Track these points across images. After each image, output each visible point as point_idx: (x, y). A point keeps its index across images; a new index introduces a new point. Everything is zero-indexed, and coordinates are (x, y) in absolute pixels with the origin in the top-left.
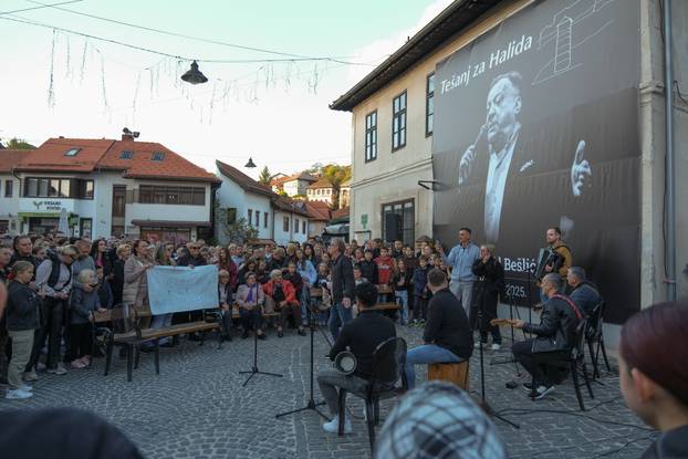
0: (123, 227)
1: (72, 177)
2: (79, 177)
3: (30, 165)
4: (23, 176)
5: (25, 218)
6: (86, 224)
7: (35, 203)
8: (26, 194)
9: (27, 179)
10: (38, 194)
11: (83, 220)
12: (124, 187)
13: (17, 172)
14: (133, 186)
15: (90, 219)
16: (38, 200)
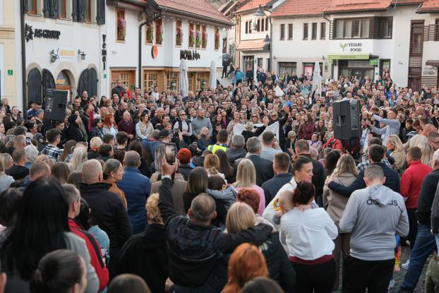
0: (421, 68)
1: (373, 15)
2: (378, 15)
3: (338, 6)
4: (332, 18)
5: (334, 61)
6: (385, 66)
7: (341, 45)
8: (335, 36)
9: (336, 20)
10: (344, 36)
11: (382, 61)
12: (422, 22)
13: (327, 14)
14: (430, 21)
15: (388, 61)
16: (344, 42)
